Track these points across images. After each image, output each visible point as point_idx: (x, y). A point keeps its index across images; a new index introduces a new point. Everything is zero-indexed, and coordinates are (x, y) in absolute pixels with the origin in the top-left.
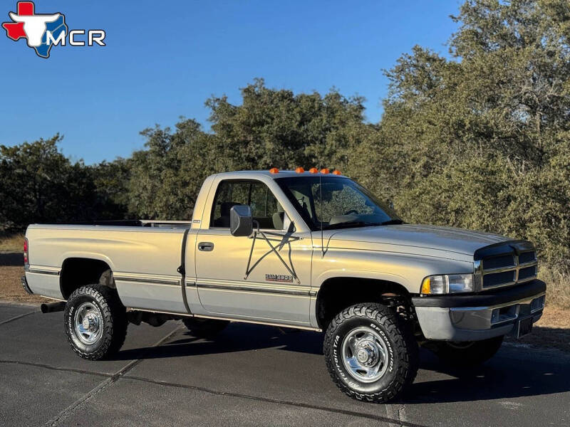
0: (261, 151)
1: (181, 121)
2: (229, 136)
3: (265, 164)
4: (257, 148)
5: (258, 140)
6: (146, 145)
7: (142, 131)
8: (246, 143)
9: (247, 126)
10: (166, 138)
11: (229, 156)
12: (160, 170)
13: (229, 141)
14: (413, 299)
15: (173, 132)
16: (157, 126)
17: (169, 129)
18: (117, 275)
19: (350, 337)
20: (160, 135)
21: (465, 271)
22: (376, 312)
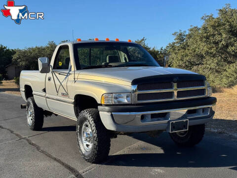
0: (220, 39)
1: (191, 28)
3: (222, 45)
5: (220, 34)
6: (175, 40)
8: (214, 35)
11: (205, 42)
13: (205, 35)
15: (187, 33)
16: (180, 30)
17: (185, 32)
18: (34, 93)
19: (83, 127)
20: (180, 35)
21: (125, 91)
22: (88, 113)
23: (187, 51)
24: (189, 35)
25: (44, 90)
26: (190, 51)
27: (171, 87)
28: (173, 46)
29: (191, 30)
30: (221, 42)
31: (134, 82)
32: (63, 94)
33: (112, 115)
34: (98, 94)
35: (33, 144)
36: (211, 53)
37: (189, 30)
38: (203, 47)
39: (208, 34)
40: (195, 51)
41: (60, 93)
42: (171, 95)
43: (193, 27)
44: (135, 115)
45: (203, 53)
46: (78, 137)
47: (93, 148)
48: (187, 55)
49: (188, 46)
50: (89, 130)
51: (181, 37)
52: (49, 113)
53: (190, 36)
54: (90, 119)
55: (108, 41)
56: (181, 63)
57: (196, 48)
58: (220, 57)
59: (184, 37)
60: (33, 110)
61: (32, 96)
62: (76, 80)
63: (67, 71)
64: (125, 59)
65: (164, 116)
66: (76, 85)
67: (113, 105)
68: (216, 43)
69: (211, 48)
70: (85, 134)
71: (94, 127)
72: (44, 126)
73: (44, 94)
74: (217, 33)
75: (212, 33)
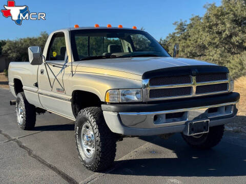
0: (224, 28)
2: (208, 22)
3: (226, 35)
4: (222, 27)
5: (223, 23)
6: (176, 29)
7: (174, 23)
8: (217, 25)
9: (217, 16)
10: (185, 25)
11: (208, 32)
12: (180, 40)
13: (208, 24)
14: (102, 105)
15: (188, 22)
16: (181, 20)
17: (186, 21)
18: (24, 87)
19: (83, 128)
20: (181, 24)
21: (135, 87)
22: (89, 113)
23: (188, 41)
24: (191, 24)
25: (36, 85)
26: (192, 42)
27: (189, 82)
28: (173, 37)
29: (193, 19)
30: (224, 31)
31: (146, 76)
32: (58, 90)
33: (119, 115)
34: (101, 90)
35: (24, 147)
36: (214, 44)
37: (190, 19)
38: (206, 38)
39: (211, 24)
40: (196, 42)
41: (54, 88)
42: (189, 90)
43: (194, 16)
44: (146, 116)
45: (206, 43)
46: (76, 140)
47: (96, 154)
48: (188, 46)
49: (189, 36)
50: (91, 133)
51: (181, 28)
52: (42, 111)
53: (191, 26)
54: (92, 119)
55: (110, 28)
57: (198, 38)
58: (223, 48)
59: (185, 27)
60: (24, 107)
61: (23, 91)
62: (74, 73)
63: (63, 63)
64: (129, 48)
65: (181, 116)
66: (74, 79)
67: (120, 103)
68: (219, 33)
69: (214, 39)
70: (85, 137)
71: (97, 130)
72: (37, 124)
73: (35, 89)
74: (220, 22)
75: (215, 23)
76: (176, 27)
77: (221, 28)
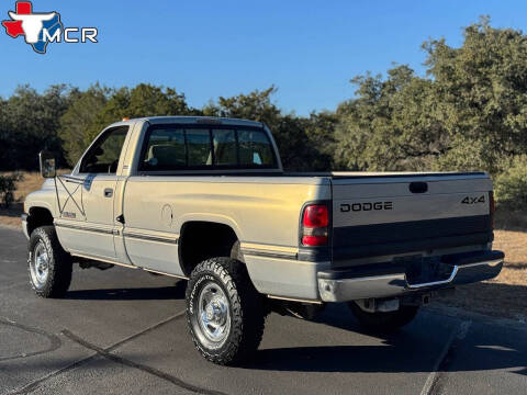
23: (394, 120)
24: (390, 84)
26: (407, 122)
28: (350, 109)
29: (393, 73)
37: (388, 72)
39: (458, 82)
40: (416, 124)
43: (397, 66)
48: (398, 133)
51: (371, 89)
56: (384, 149)
57: (418, 114)
59: (379, 89)
68: (475, 105)
74: (477, 81)
75: (466, 81)
76: (357, 87)
77: (478, 93)
